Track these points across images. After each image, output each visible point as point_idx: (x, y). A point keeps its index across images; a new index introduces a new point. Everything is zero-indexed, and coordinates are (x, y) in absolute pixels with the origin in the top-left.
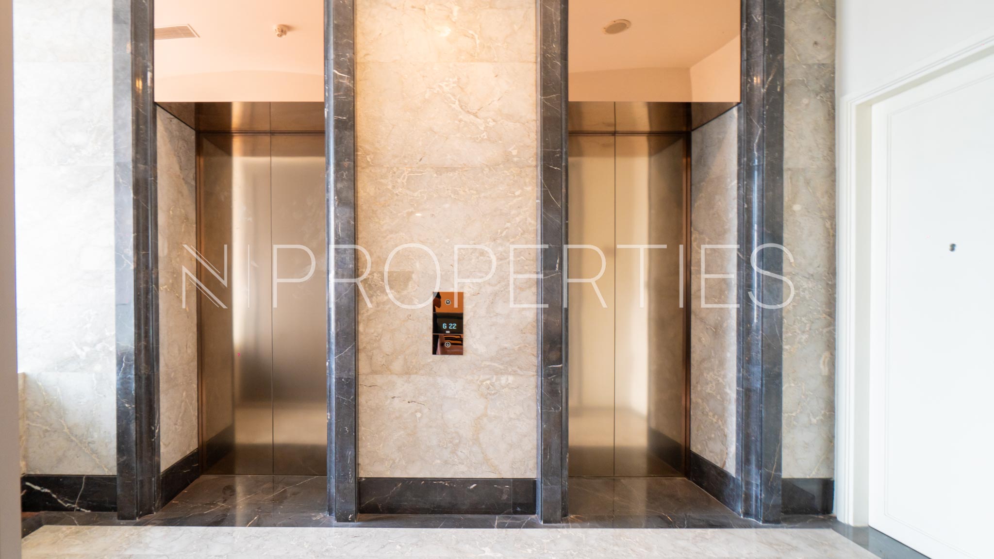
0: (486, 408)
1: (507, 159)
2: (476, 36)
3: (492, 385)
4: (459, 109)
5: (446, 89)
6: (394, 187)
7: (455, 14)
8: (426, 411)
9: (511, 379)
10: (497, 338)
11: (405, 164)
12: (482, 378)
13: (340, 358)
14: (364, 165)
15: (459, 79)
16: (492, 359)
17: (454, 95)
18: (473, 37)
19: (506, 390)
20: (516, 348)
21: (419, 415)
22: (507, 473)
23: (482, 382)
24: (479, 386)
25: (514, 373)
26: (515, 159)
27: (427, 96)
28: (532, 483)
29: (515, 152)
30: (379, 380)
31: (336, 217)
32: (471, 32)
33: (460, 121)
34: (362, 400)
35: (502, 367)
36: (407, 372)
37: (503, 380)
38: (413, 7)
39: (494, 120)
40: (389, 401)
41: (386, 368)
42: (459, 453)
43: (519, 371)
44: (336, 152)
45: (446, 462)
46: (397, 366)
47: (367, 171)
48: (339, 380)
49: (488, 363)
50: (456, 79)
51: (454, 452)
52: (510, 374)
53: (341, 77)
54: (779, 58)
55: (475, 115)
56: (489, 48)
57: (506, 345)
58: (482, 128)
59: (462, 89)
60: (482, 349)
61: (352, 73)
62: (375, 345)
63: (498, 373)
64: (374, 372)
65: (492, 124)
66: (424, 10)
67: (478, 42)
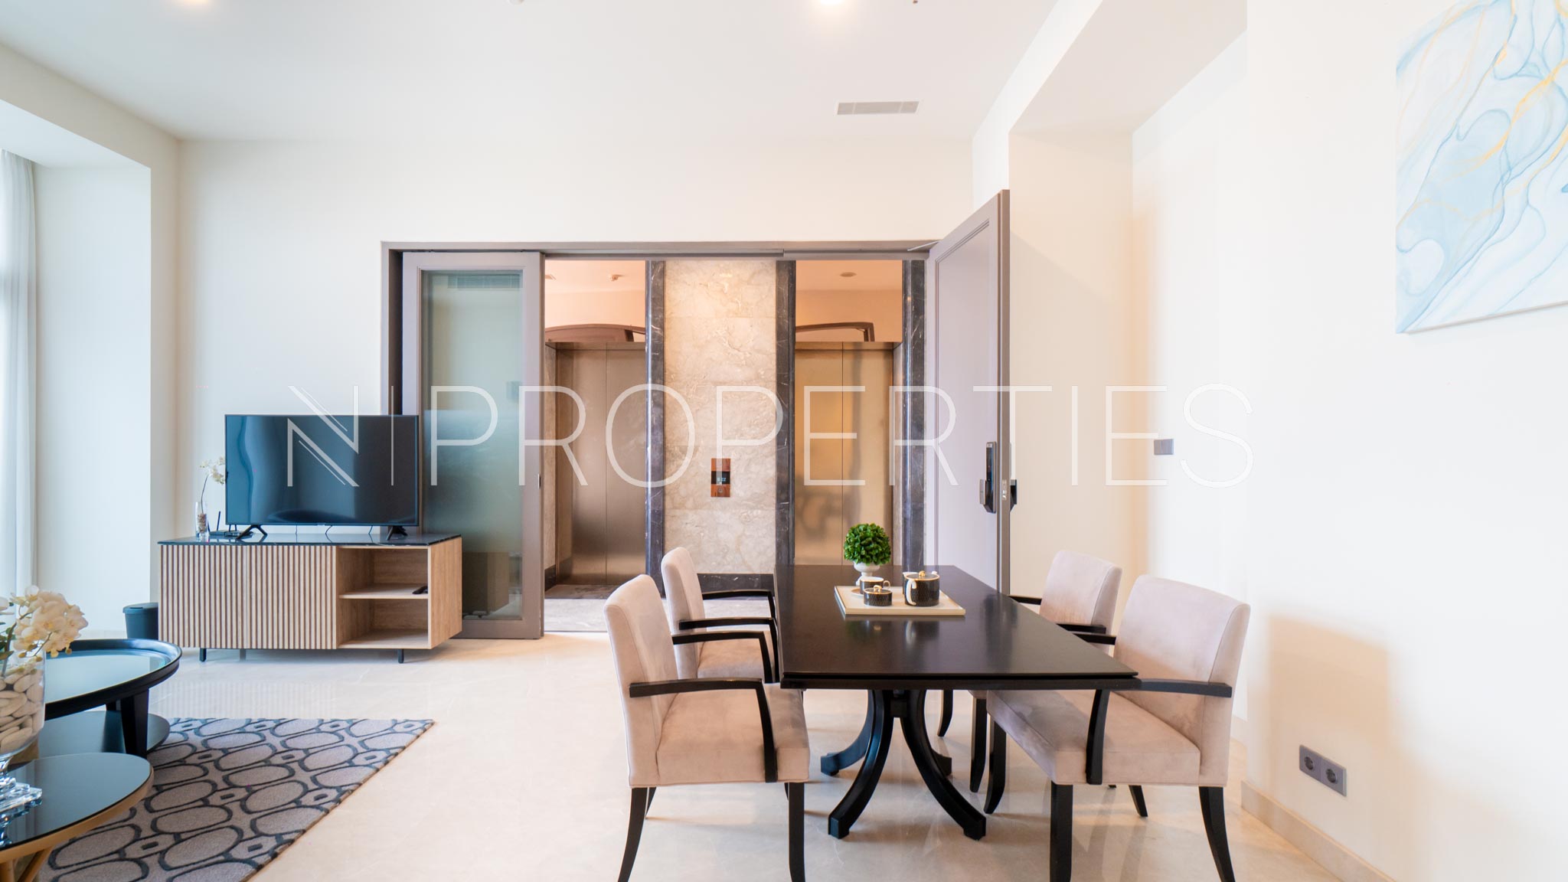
0: (744, 530)
1: (758, 376)
2: (739, 302)
3: (748, 516)
4: (728, 346)
5: (721, 334)
6: (687, 394)
7: (726, 288)
8: (707, 532)
9: (759, 512)
10: (751, 487)
11: (695, 380)
12: (742, 511)
13: (653, 498)
14: (670, 381)
15: (728, 328)
16: (748, 500)
17: (725, 337)
18: (737, 303)
19: (756, 519)
20: (763, 493)
21: (702, 534)
22: (757, 571)
23: (742, 513)
24: (740, 516)
25: (762, 508)
26: (763, 377)
27: (709, 338)
28: (771, 576)
29: (762, 373)
30: (678, 512)
31: (652, 413)
32: (736, 299)
33: (729, 354)
34: (667, 525)
35: (754, 505)
36: (696, 508)
37: (755, 512)
38: (701, 284)
39: (750, 353)
40: (683, 526)
41: (682, 506)
42: (728, 558)
43: (765, 507)
44: (653, 375)
45: (719, 564)
46: (689, 504)
47: (672, 384)
48: (653, 512)
49: (744, 502)
50: (726, 328)
51: (724, 557)
52: (758, 509)
53: (657, 330)
54: (921, 317)
55: (739, 351)
56: (747, 309)
57: (757, 491)
58: (742, 358)
59: (730, 335)
60: (742, 494)
61: (663, 328)
62: (676, 491)
63: (753, 508)
64: (675, 508)
65: (748, 355)
66: (707, 286)
67: (740, 305)
